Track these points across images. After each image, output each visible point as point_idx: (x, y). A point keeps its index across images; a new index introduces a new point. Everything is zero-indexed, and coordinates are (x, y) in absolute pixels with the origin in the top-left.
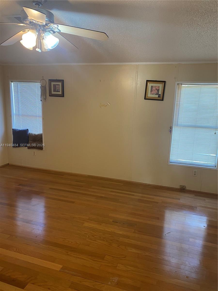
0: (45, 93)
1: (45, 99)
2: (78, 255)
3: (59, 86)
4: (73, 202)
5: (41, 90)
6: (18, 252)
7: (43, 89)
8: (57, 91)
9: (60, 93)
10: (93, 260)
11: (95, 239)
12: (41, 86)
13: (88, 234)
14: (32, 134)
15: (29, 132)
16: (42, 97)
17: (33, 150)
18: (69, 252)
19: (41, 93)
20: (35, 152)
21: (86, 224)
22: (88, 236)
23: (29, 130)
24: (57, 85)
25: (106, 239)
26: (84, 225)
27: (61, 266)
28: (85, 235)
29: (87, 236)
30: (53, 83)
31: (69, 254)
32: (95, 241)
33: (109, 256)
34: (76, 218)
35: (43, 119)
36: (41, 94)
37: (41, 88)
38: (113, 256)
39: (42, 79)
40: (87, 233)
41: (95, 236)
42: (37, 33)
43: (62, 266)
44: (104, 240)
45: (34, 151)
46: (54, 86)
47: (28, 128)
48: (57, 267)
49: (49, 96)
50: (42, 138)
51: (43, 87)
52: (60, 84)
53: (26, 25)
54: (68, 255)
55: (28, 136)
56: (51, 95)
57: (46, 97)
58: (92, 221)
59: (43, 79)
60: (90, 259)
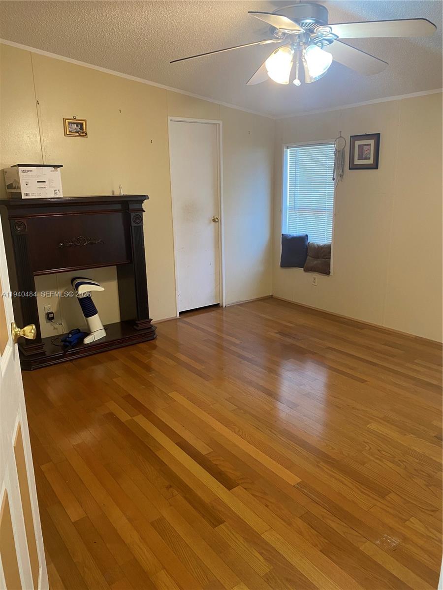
0: (342, 164)
1: (341, 176)
2: (335, 473)
3: (370, 147)
4: (363, 381)
5: (335, 158)
6: (240, 436)
7: (339, 155)
8: (366, 159)
9: (371, 161)
10: (362, 492)
11: (381, 457)
12: (336, 149)
13: (369, 444)
14: (313, 244)
15: (309, 241)
16: (335, 172)
17: (312, 274)
18: (321, 463)
19: (335, 164)
20: (316, 279)
21: (373, 426)
22: (368, 448)
23: (309, 237)
24: (366, 145)
25: (404, 463)
26: (368, 426)
27: (299, 480)
28: (363, 443)
29: (366, 446)
30: (357, 143)
31: (320, 466)
32: (380, 460)
33: (398, 495)
34: (358, 410)
35: (335, 215)
36: (334, 167)
37: (335, 155)
38: (405, 499)
39: (339, 136)
40: (368, 441)
41: (383, 453)
42: (293, 52)
43: (301, 480)
44: (400, 465)
45: (315, 277)
46: (360, 146)
47: (307, 233)
48: (291, 478)
49: (350, 169)
50: (330, 253)
51: (339, 151)
52: (372, 142)
53: (276, 41)
54: (318, 466)
55: (307, 249)
56: (353, 167)
57: (343, 171)
58: (388, 423)
59: (341, 137)
60: (357, 487)
